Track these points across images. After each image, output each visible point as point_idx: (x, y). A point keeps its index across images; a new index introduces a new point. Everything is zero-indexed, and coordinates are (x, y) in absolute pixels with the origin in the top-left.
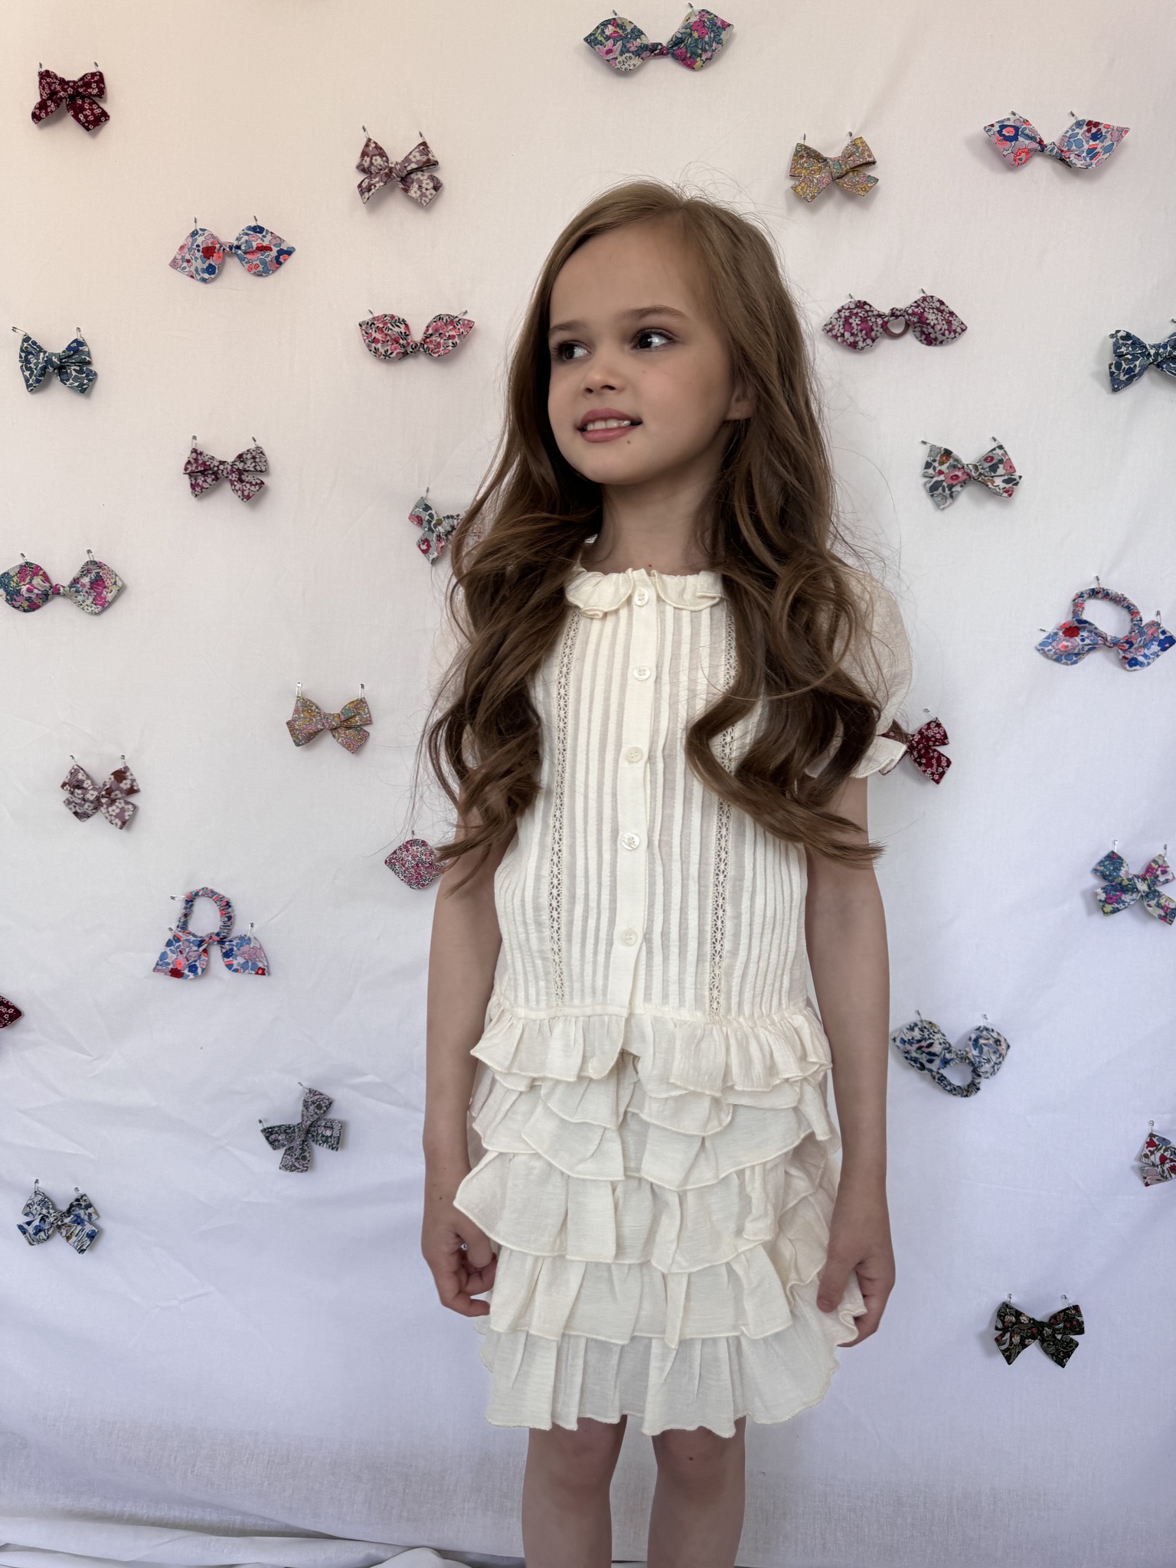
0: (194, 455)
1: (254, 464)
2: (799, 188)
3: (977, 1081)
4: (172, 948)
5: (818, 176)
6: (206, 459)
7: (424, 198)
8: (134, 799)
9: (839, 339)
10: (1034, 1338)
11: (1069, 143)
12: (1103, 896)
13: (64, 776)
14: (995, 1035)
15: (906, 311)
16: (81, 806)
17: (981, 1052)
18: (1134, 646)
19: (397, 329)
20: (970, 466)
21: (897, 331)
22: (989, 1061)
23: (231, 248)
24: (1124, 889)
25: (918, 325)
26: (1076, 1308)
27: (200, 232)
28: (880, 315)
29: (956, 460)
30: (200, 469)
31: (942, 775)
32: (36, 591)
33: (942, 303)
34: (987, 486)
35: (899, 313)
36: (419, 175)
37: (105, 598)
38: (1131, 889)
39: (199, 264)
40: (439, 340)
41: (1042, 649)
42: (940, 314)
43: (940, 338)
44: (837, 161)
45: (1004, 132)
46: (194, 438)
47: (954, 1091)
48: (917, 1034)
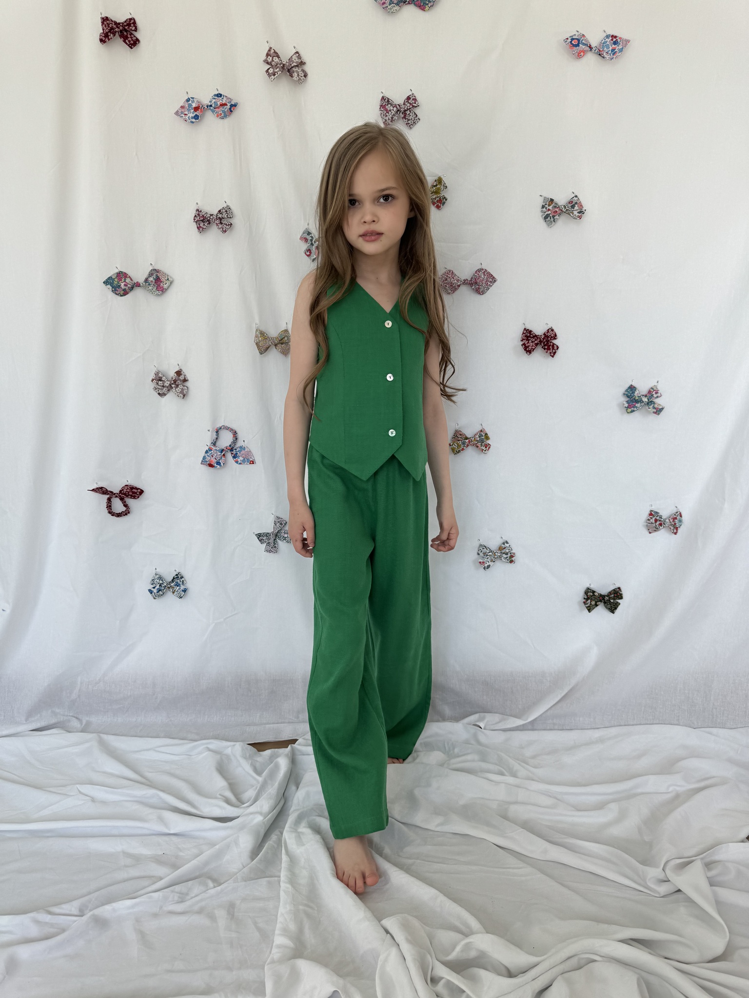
0: (198, 212)
1: (227, 215)
4: (208, 454)
6: (203, 214)
7: (299, 81)
8: (186, 384)
10: (601, 601)
11: (603, 47)
13: (152, 376)
16: (162, 389)
20: (562, 206)
23: (207, 106)
26: (619, 588)
27: (191, 99)
29: (556, 204)
30: (202, 218)
31: (555, 353)
32: (128, 285)
34: (570, 215)
36: (297, 69)
37: (163, 287)
38: (640, 401)
39: (191, 115)
45: (573, 42)
46: (197, 203)
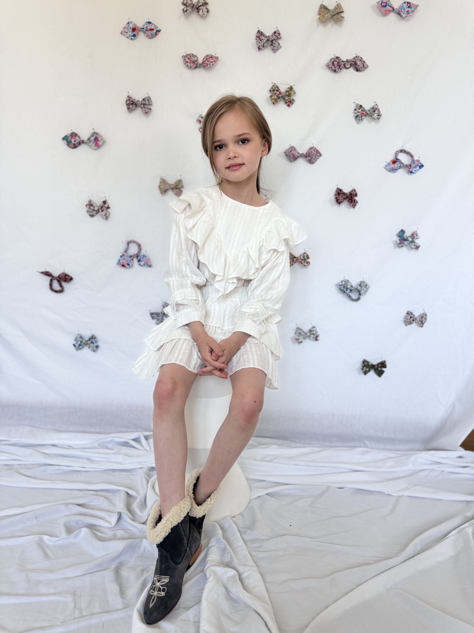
0: (128, 98)
1: (148, 102)
2: (321, 19)
3: (360, 296)
4: (122, 258)
5: (327, 15)
6: (133, 99)
7: (204, 15)
8: (109, 210)
9: (331, 69)
10: (372, 369)
11: (401, 9)
12: (399, 242)
13: (87, 203)
14: (365, 283)
15: (351, 60)
16: (92, 212)
17: (361, 287)
18: (412, 167)
19: (194, 59)
20: (368, 111)
21: (348, 66)
22: (363, 290)
23: (141, 28)
24: (405, 240)
25: (354, 65)
26: (385, 362)
27: (131, 23)
28: (343, 61)
29: (364, 108)
30: (131, 103)
31: (355, 205)
32: (77, 141)
33: (361, 58)
34: (372, 117)
35: (349, 61)
36: (202, 7)
37: (98, 144)
38: (407, 240)
39: (131, 33)
40: (208, 63)
41: (386, 168)
42: (361, 62)
43: (361, 69)
44: (332, 10)
45: (383, 4)
46: (128, 92)
47: (353, 300)
48: (343, 283)
